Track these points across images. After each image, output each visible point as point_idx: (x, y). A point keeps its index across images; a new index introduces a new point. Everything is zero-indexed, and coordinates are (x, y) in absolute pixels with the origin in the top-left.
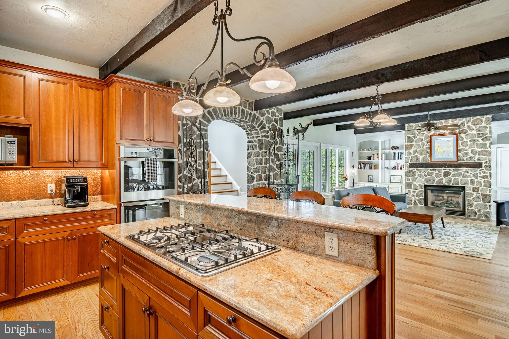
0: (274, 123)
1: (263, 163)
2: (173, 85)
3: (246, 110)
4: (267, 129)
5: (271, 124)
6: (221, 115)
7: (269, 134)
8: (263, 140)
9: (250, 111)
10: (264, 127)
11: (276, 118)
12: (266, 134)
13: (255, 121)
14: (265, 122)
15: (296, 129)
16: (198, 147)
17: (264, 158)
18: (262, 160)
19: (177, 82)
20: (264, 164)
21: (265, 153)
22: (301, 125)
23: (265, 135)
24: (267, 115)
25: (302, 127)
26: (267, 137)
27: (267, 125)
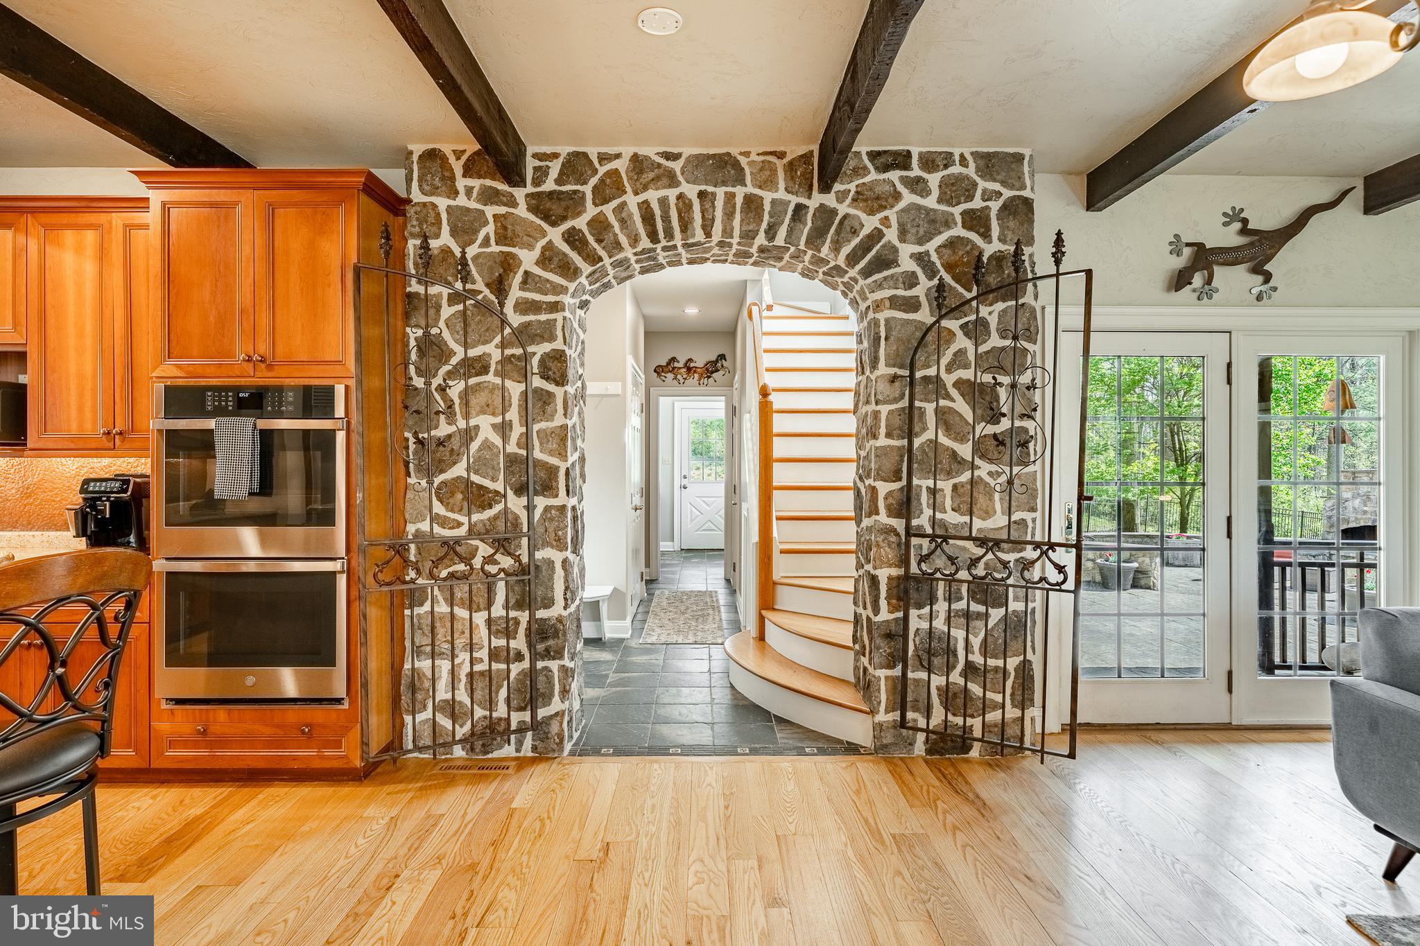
0: (959, 231)
1: (883, 430)
2: (415, 164)
3: (768, 196)
4: (907, 264)
5: (939, 240)
6: (628, 237)
7: (919, 291)
8: (882, 323)
9: (794, 200)
10: (886, 261)
11: (977, 203)
12: (901, 292)
13: (829, 240)
14: (891, 235)
15: (1188, 245)
16: (516, 376)
17: (884, 409)
18: (876, 414)
19: (434, 150)
20: (888, 435)
21: (893, 382)
22: (1245, 221)
23: (892, 299)
24: (908, 198)
25: (1244, 231)
26: (912, 305)
27: (906, 251)
